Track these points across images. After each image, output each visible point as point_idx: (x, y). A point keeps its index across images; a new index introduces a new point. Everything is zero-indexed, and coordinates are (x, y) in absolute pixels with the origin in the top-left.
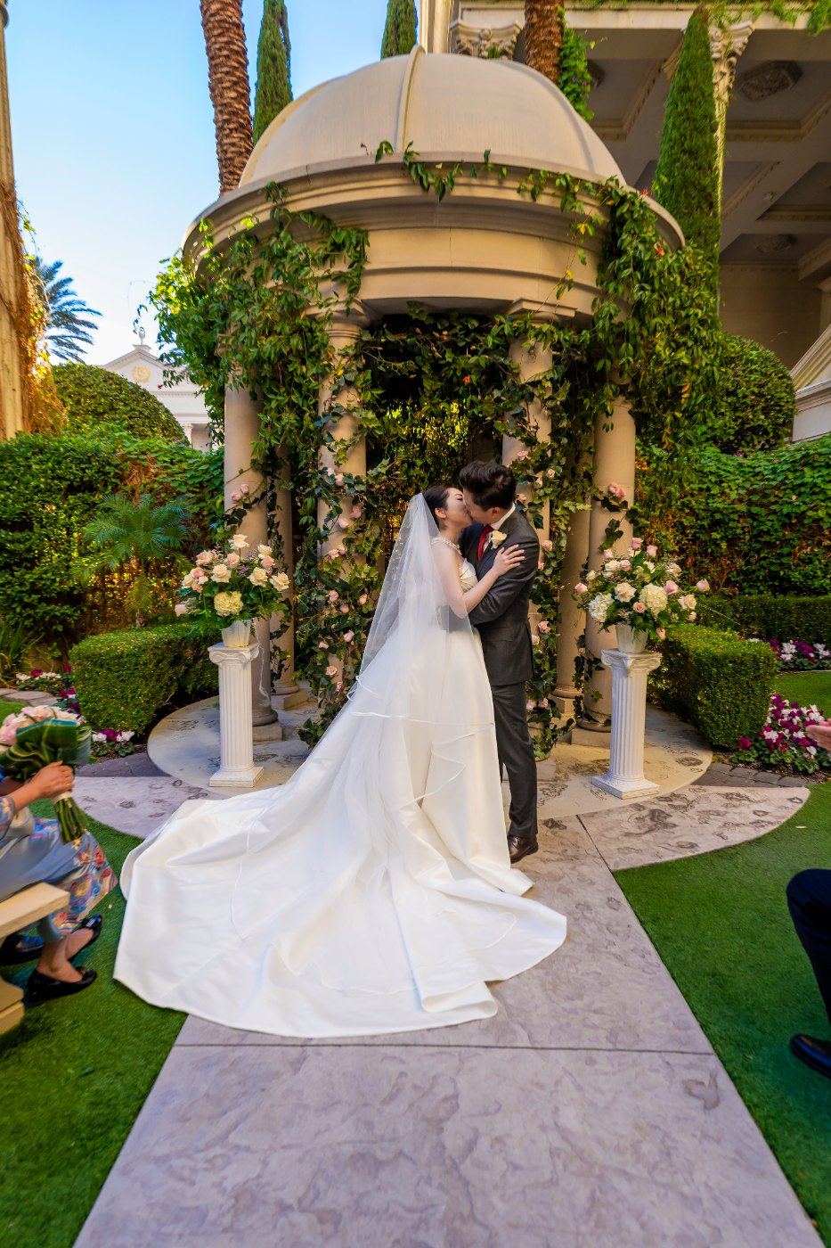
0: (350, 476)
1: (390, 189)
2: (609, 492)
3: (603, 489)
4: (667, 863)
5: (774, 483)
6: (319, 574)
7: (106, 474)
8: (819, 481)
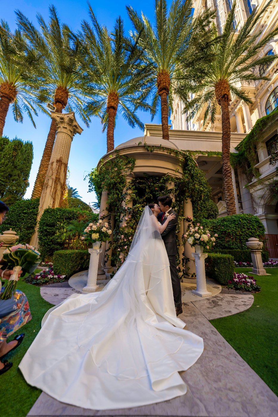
0: (129, 208)
1: (141, 151)
2: (188, 217)
3: (186, 216)
4: (225, 317)
5: (218, 225)
6: (119, 231)
7: (74, 216)
8: (228, 224)
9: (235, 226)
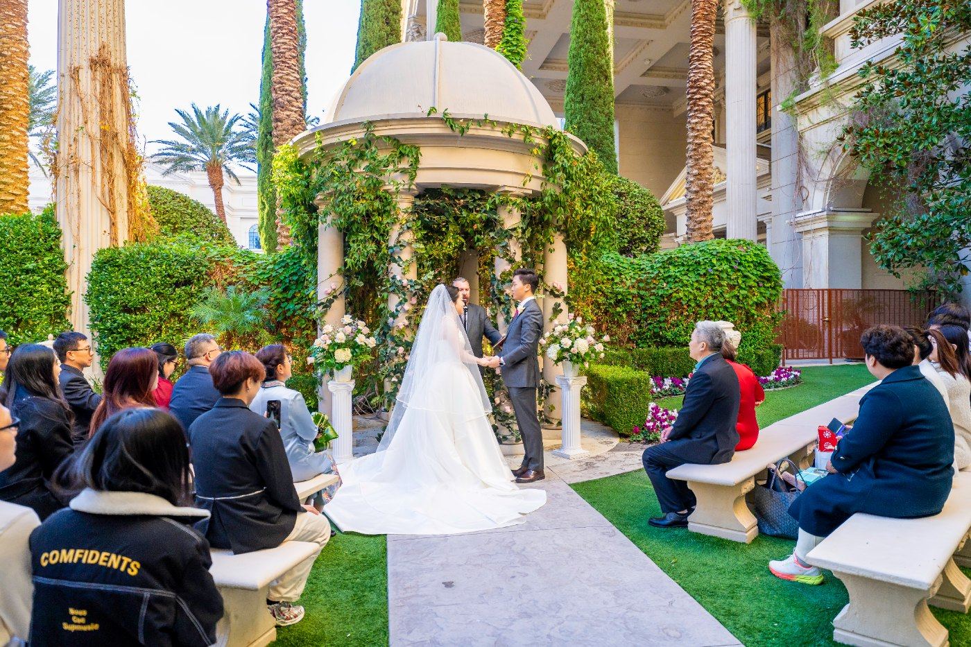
0: (411, 281)
1: (435, 129)
2: (554, 286)
3: (550, 284)
4: (595, 479)
5: (652, 276)
6: (392, 337)
7: (200, 272)
8: (678, 274)
9: (697, 281)
